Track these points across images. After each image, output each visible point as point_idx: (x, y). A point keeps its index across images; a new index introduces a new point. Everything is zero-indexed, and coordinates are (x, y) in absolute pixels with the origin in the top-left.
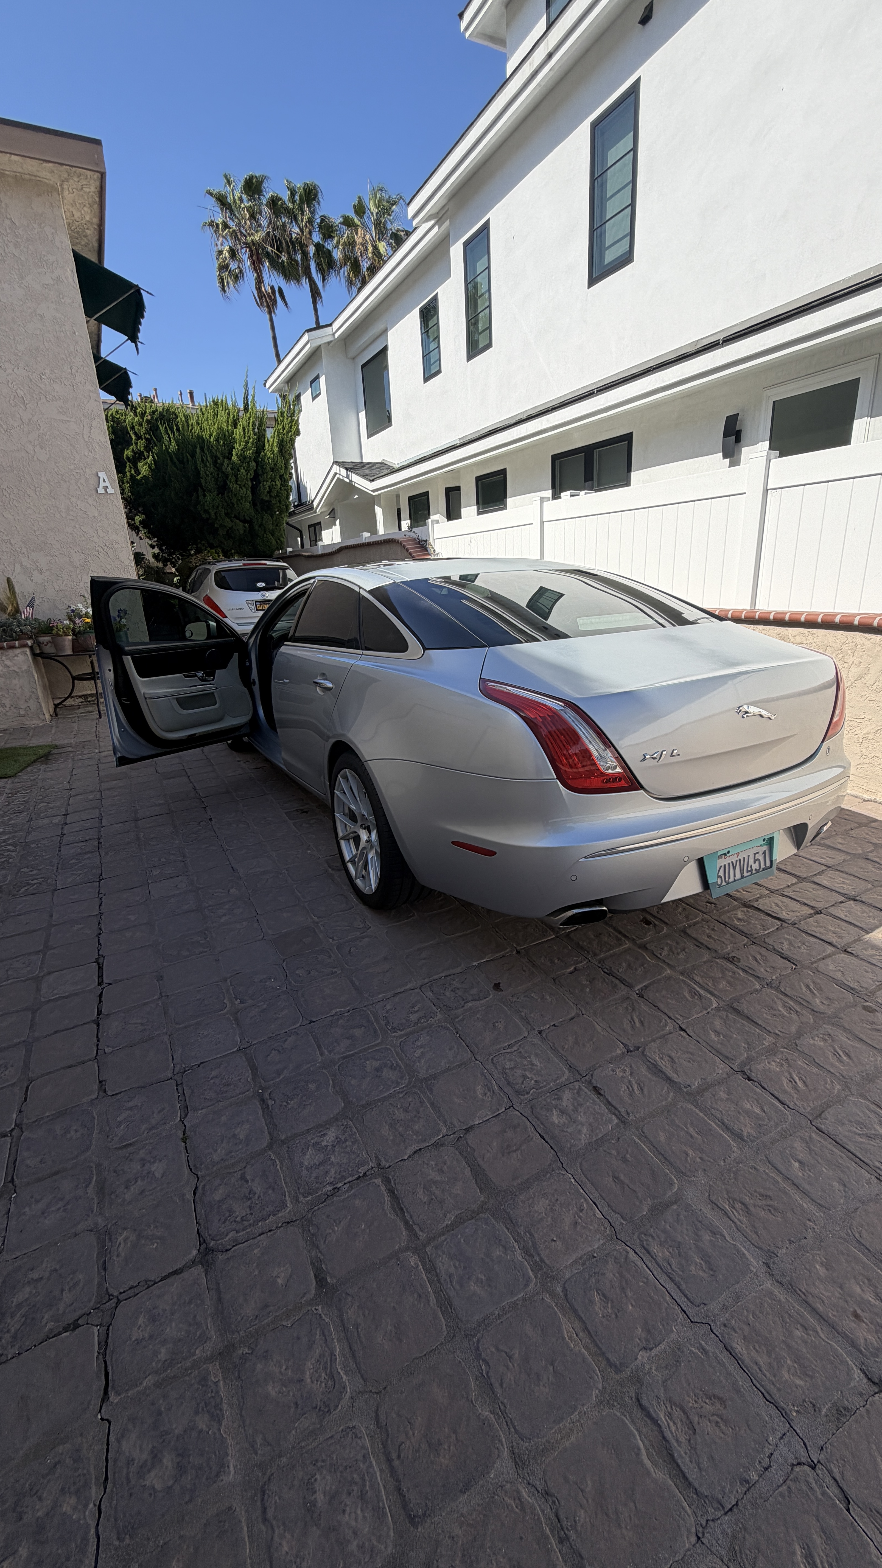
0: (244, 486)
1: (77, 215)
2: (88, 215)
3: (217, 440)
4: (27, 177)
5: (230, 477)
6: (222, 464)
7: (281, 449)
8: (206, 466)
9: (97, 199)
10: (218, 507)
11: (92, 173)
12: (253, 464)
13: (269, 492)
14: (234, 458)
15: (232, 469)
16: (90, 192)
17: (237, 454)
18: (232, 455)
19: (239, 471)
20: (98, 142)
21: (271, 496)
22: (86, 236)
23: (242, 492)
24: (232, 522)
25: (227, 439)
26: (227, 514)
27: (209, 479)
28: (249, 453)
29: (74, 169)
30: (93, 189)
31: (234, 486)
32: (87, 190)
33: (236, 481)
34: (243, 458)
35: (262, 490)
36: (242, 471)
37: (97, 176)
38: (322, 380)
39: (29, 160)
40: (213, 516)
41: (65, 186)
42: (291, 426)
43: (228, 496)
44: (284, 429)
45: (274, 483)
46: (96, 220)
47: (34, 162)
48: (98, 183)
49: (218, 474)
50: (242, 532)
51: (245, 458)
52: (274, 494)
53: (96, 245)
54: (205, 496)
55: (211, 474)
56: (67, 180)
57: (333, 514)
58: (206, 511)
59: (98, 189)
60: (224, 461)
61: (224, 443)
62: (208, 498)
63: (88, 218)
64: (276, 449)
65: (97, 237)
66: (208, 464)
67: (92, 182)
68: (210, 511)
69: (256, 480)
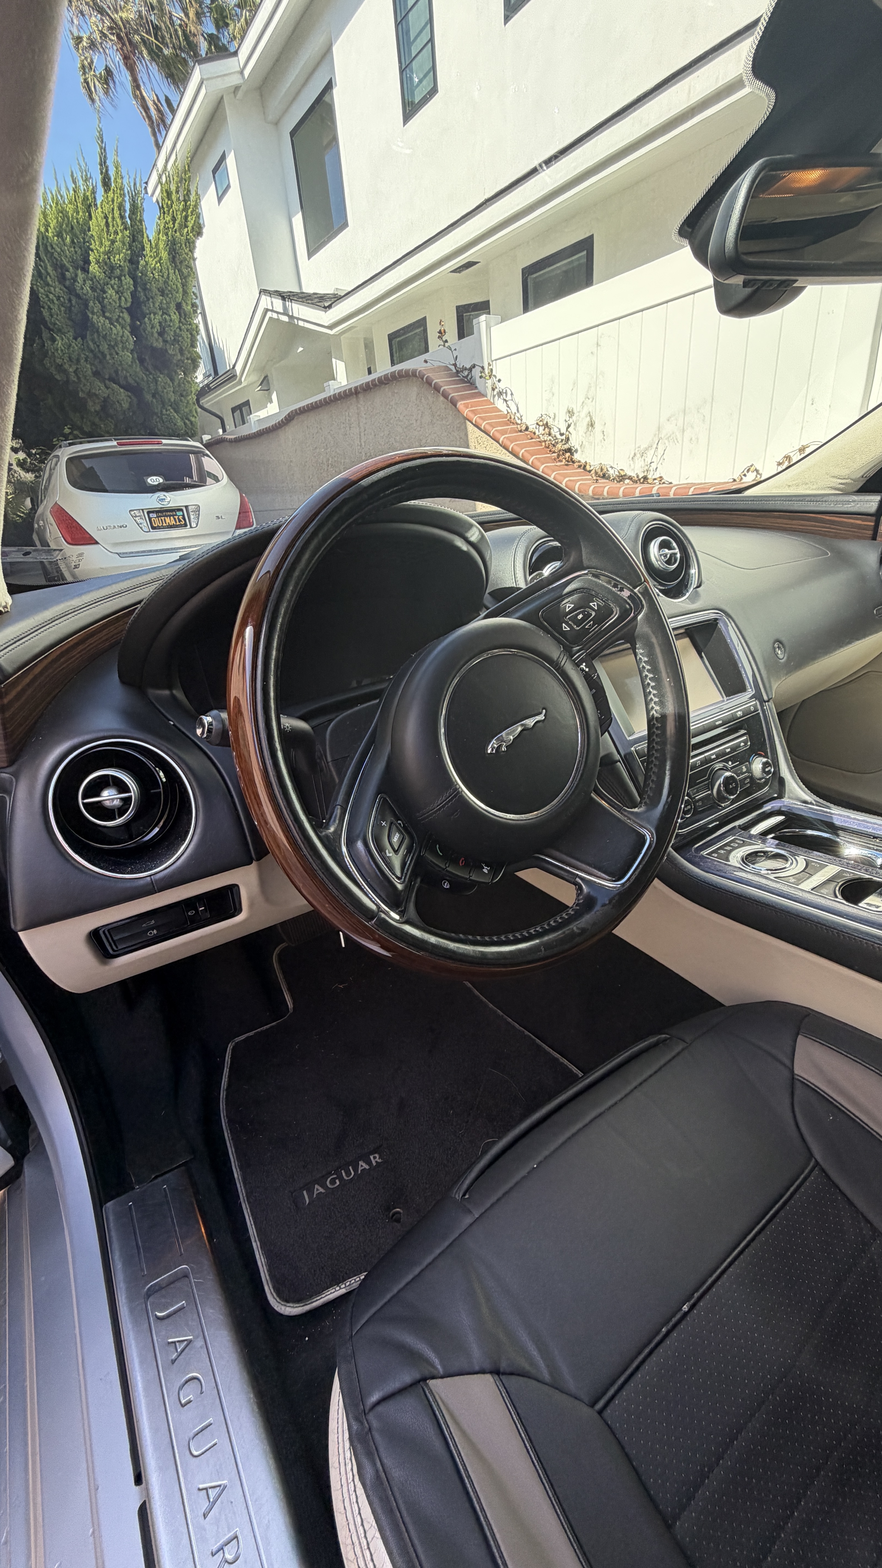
0: (117, 321)
3: (59, 235)
5: (91, 304)
6: (75, 279)
7: (174, 258)
10: (78, 360)
12: (128, 281)
13: (161, 334)
14: (94, 268)
15: (93, 289)
17: (98, 262)
18: (89, 263)
19: (105, 292)
21: (165, 341)
23: (114, 331)
24: (107, 388)
26: (96, 374)
27: (55, 309)
28: (118, 259)
31: (99, 321)
33: (104, 312)
34: (108, 268)
35: (149, 329)
36: (110, 292)
40: (73, 378)
42: (186, 217)
43: (93, 340)
44: (174, 220)
45: (167, 318)
49: (70, 300)
50: (126, 406)
51: (112, 268)
52: (170, 336)
54: (53, 340)
55: (58, 298)
57: (265, 383)
60: (76, 275)
61: (72, 242)
62: (59, 343)
64: (164, 255)
68: (66, 366)
69: (136, 310)
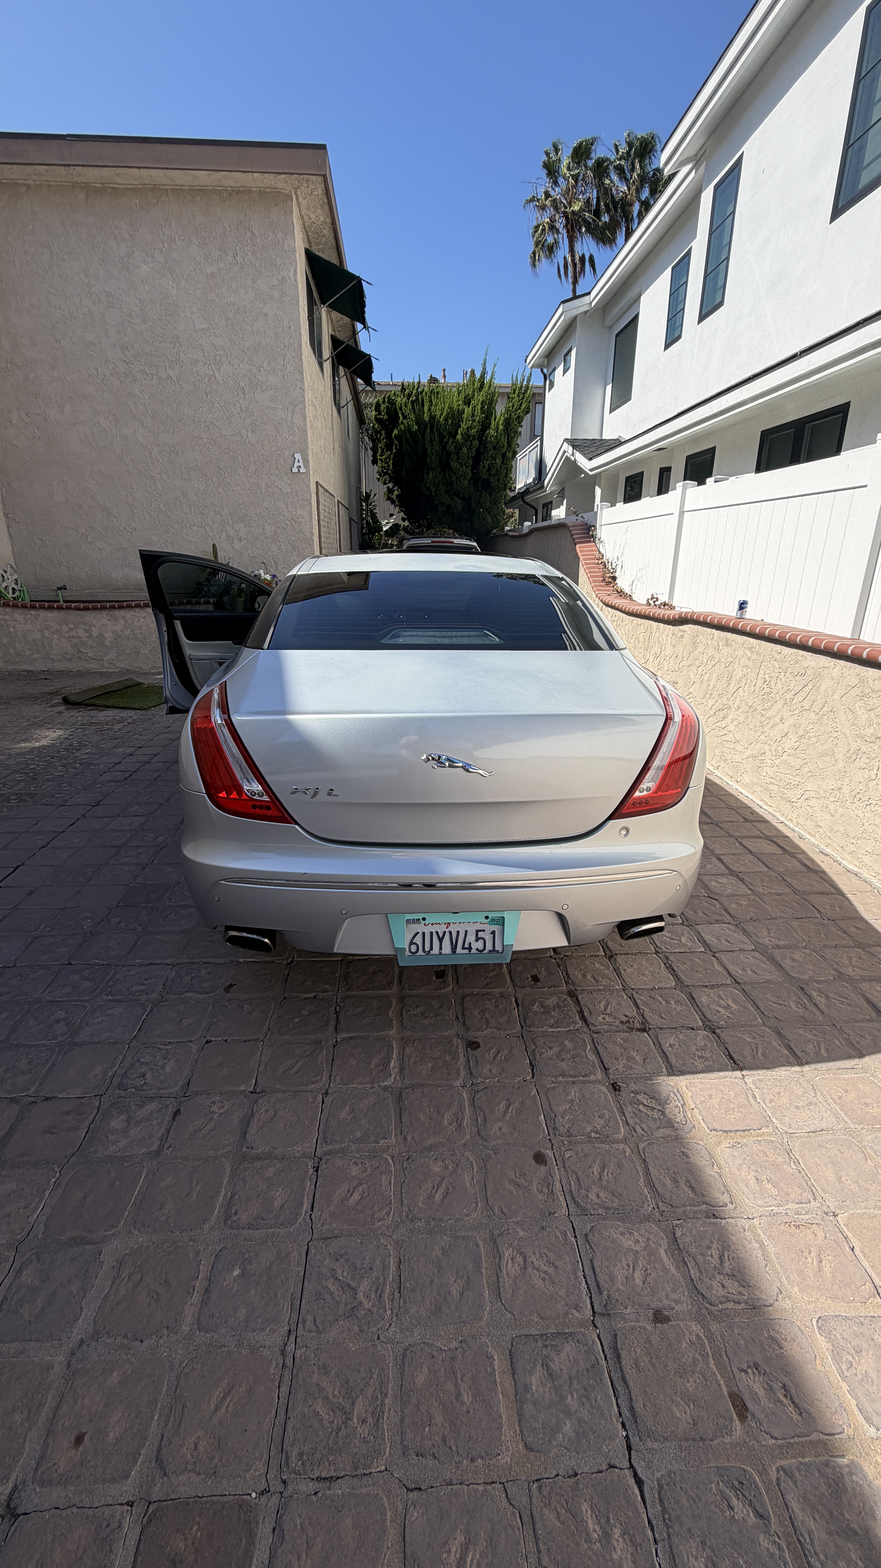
0: (465, 464)
1: (313, 217)
2: (322, 216)
3: (446, 420)
4: (269, 190)
5: (452, 456)
6: (447, 443)
7: (507, 427)
8: (433, 445)
9: (326, 200)
10: (438, 485)
11: (317, 177)
12: (476, 443)
13: (489, 470)
14: (459, 437)
15: (455, 448)
16: (318, 195)
17: (462, 434)
18: (457, 434)
19: (461, 449)
20: (323, 147)
21: (490, 475)
22: (324, 236)
23: (461, 470)
24: (451, 499)
25: (456, 417)
26: (447, 492)
27: (434, 458)
28: (473, 431)
29: (301, 177)
30: (320, 192)
31: (454, 464)
32: (316, 193)
33: (458, 459)
34: (467, 437)
35: (481, 469)
36: (465, 449)
37: (320, 179)
38: (574, 352)
39: (267, 175)
40: (433, 494)
41: (299, 193)
42: (522, 403)
43: (449, 475)
44: (513, 406)
45: (494, 462)
46: (329, 220)
47: (272, 176)
48: (323, 185)
49: (442, 453)
50: (459, 509)
51: (469, 436)
52: (493, 471)
53: (334, 242)
54: (429, 473)
55: (436, 453)
56: (299, 187)
57: (562, 494)
58: (428, 489)
59: (325, 191)
60: (449, 440)
61: (452, 422)
62: (431, 476)
63: (322, 219)
64: (501, 427)
65: (331, 236)
66: (434, 443)
67: (318, 185)
68: (431, 488)
69: (478, 458)
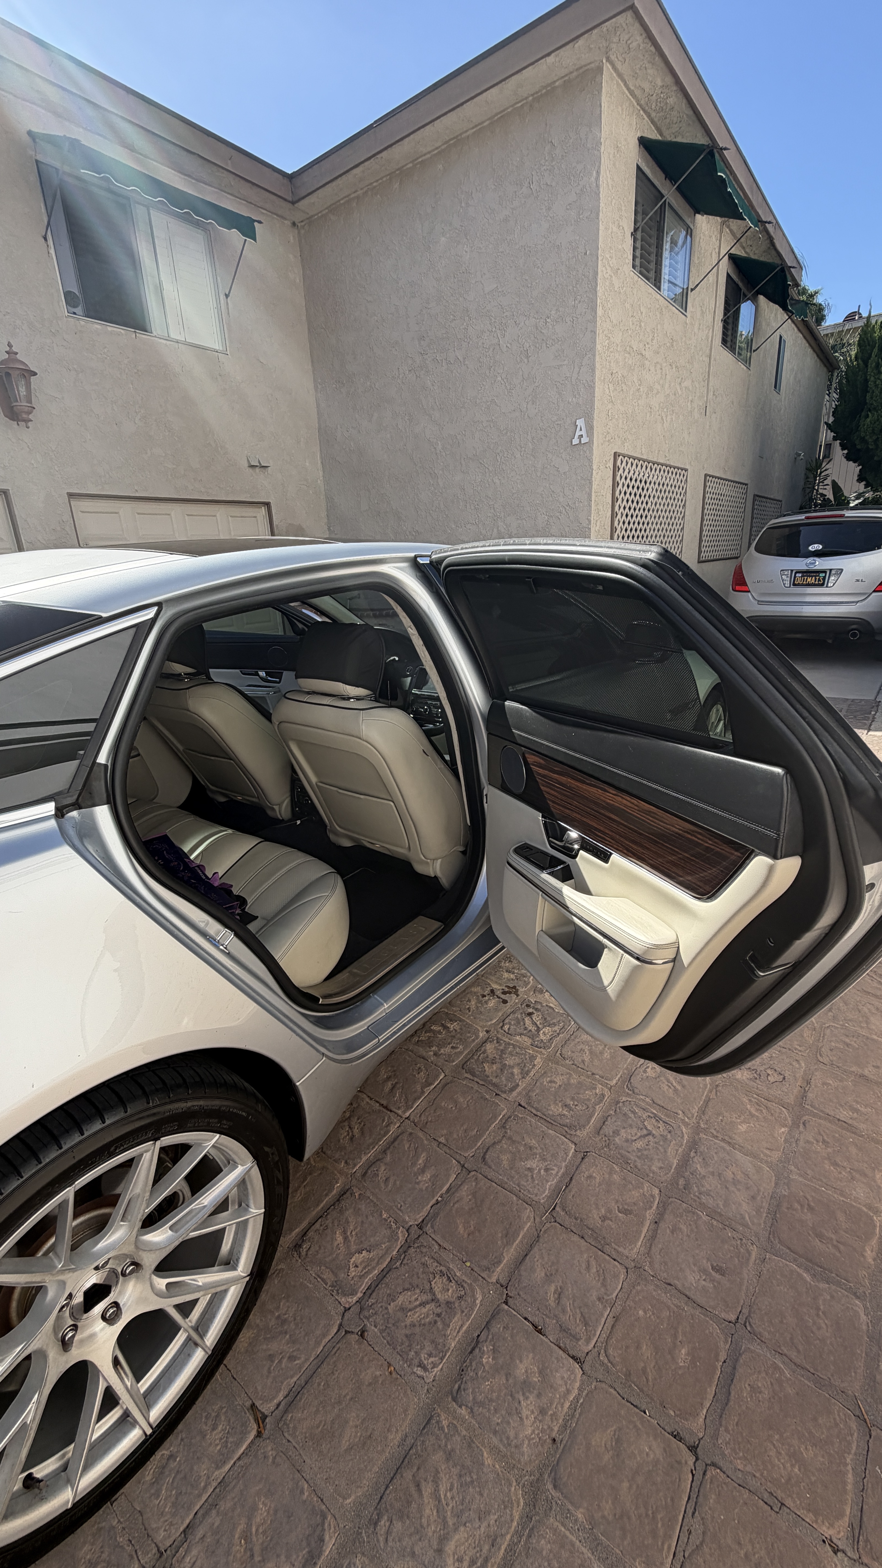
1: (646, 86)
2: (657, 79)
4: (575, 74)
9: (653, 49)
11: (624, 15)
16: (638, 45)
22: (672, 107)
29: (604, 27)
30: (638, 38)
32: (634, 44)
37: (629, 16)
39: (561, 51)
41: (613, 58)
46: (669, 80)
48: (637, 25)
53: (691, 113)
56: (607, 47)
59: (644, 35)
65: (685, 101)
67: (631, 29)
